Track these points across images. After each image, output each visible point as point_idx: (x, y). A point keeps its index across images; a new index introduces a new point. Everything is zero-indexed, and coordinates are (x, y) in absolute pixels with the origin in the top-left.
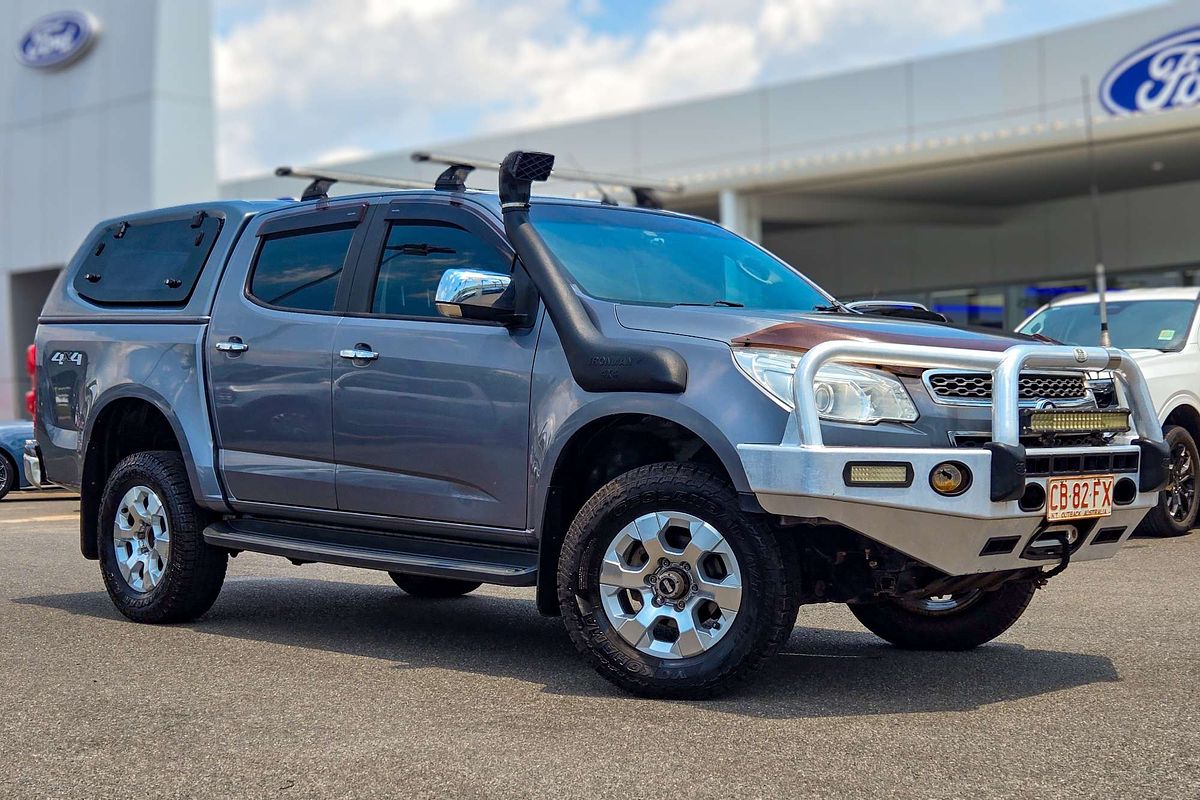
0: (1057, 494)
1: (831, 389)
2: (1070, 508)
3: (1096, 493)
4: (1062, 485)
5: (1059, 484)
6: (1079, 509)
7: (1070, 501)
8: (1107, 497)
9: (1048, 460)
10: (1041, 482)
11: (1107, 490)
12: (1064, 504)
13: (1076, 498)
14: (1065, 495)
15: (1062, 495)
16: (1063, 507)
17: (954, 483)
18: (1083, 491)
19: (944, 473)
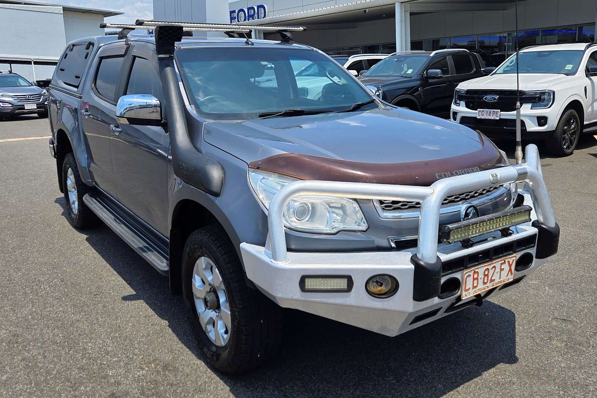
0: (470, 280)
1: (310, 205)
2: (481, 286)
3: (502, 270)
4: (475, 272)
5: (472, 273)
6: (488, 284)
7: (481, 281)
8: (510, 270)
9: (464, 259)
10: (458, 275)
11: (510, 266)
12: (475, 285)
13: (486, 278)
14: (477, 279)
15: (474, 279)
16: (474, 287)
17: (383, 289)
18: (491, 272)
19: (377, 282)
